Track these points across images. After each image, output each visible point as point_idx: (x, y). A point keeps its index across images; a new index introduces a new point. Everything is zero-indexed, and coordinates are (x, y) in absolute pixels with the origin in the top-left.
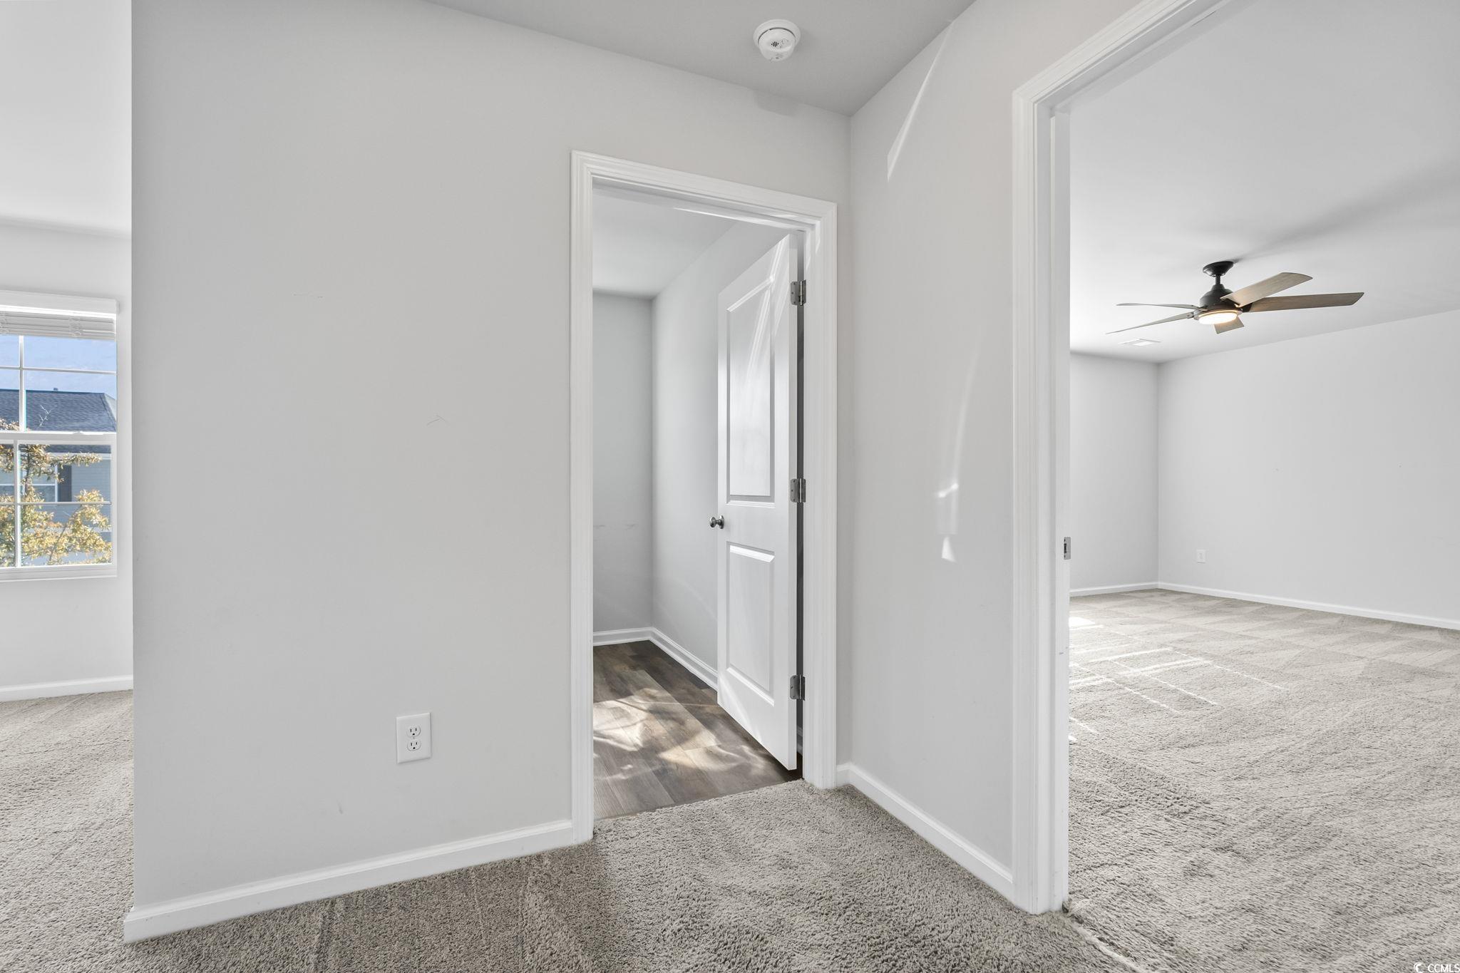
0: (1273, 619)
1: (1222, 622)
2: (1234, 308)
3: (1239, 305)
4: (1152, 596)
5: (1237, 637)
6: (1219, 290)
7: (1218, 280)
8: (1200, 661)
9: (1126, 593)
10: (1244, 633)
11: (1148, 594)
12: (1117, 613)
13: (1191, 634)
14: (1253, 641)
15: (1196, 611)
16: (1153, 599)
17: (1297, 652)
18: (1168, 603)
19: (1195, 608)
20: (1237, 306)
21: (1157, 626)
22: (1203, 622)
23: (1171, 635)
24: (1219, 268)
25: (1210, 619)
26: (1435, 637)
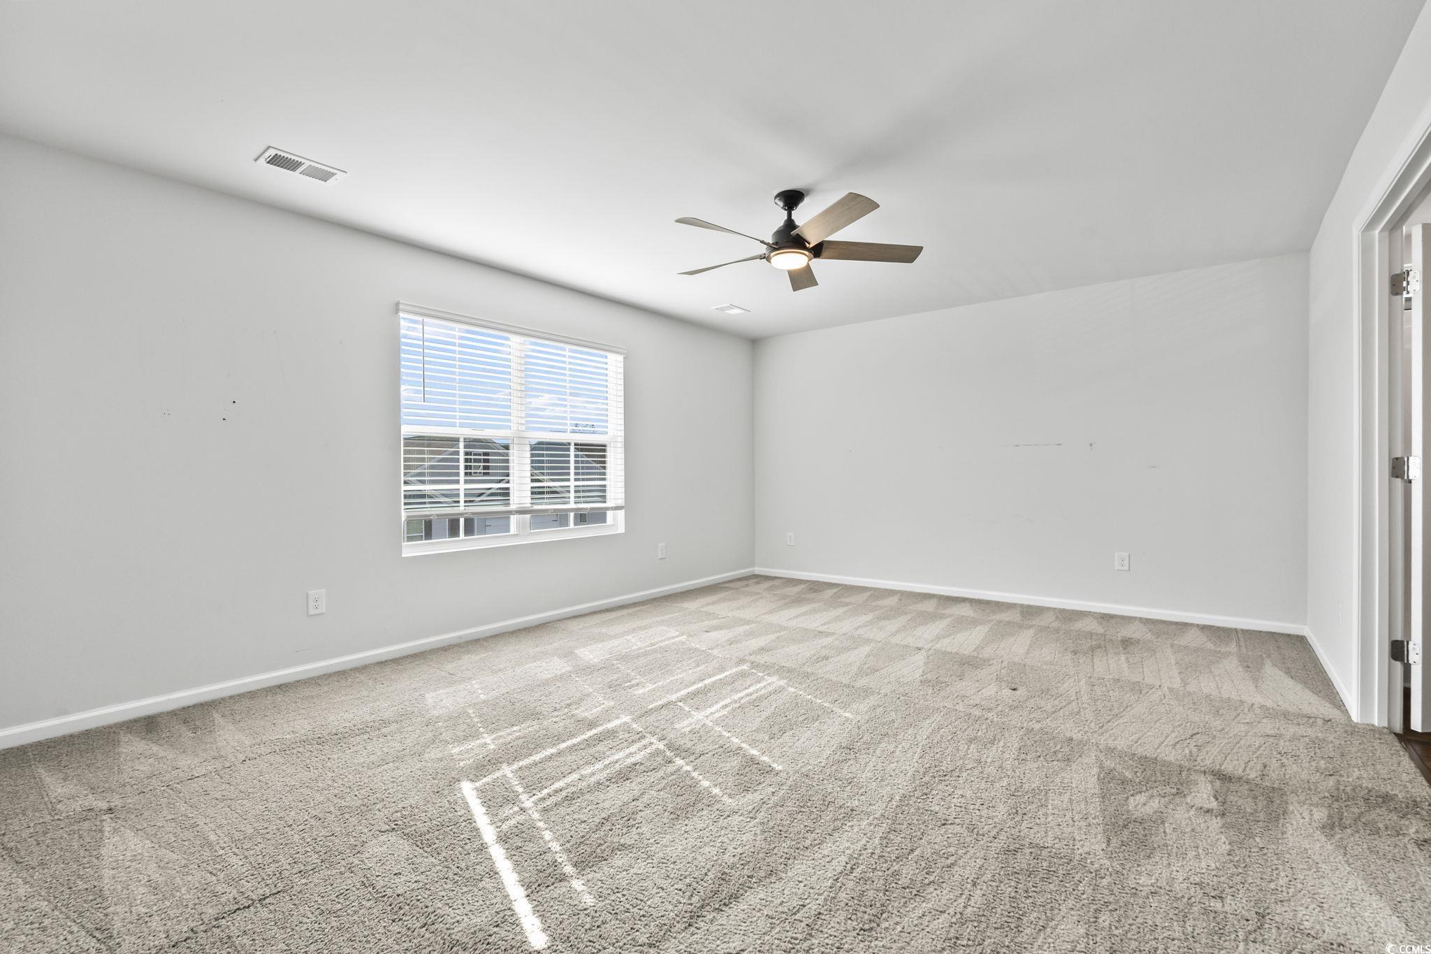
0: (847, 604)
1: (805, 614)
2: (805, 248)
3: (809, 244)
4: (747, 585)
5: (815, 636)
6: (790, 224)
7: (790, 215)
8: (775, 681)
9: (724, 583)
10: (821, 629)
11: (745, 583)
12: (708, 614)
13: (773, 637)
14: (830, 639)
15: (784, 601)
16: (747, 589)
17: (866, 649)
18: (759, 594)
19: (783, 597)
20: (808, 245)
21: (741, 629)
22: (789, 617)
23: (753, 641)
24: (792, 199)
25: (794, 611)
26: (966, 611)
